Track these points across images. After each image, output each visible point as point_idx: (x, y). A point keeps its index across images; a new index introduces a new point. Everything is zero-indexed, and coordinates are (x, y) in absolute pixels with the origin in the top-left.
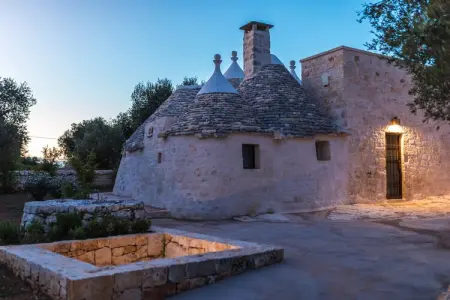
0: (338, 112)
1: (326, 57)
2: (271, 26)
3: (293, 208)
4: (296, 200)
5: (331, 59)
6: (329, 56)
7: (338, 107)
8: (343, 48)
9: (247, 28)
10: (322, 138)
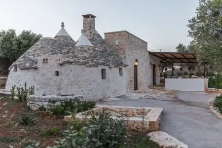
0: (123, 56)
1: (118, 34)
2: (95, 17)
3: (115, 95)
4: (115, 92)
5: (120, 35)
6: (120, 33)
7: (123, 54)
8: (125, 31)
9: (86, 16)
10: (120, 67)
